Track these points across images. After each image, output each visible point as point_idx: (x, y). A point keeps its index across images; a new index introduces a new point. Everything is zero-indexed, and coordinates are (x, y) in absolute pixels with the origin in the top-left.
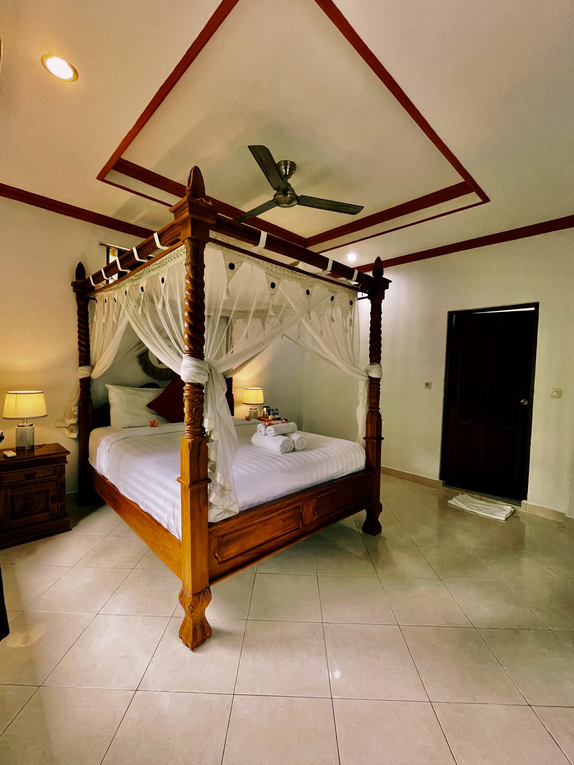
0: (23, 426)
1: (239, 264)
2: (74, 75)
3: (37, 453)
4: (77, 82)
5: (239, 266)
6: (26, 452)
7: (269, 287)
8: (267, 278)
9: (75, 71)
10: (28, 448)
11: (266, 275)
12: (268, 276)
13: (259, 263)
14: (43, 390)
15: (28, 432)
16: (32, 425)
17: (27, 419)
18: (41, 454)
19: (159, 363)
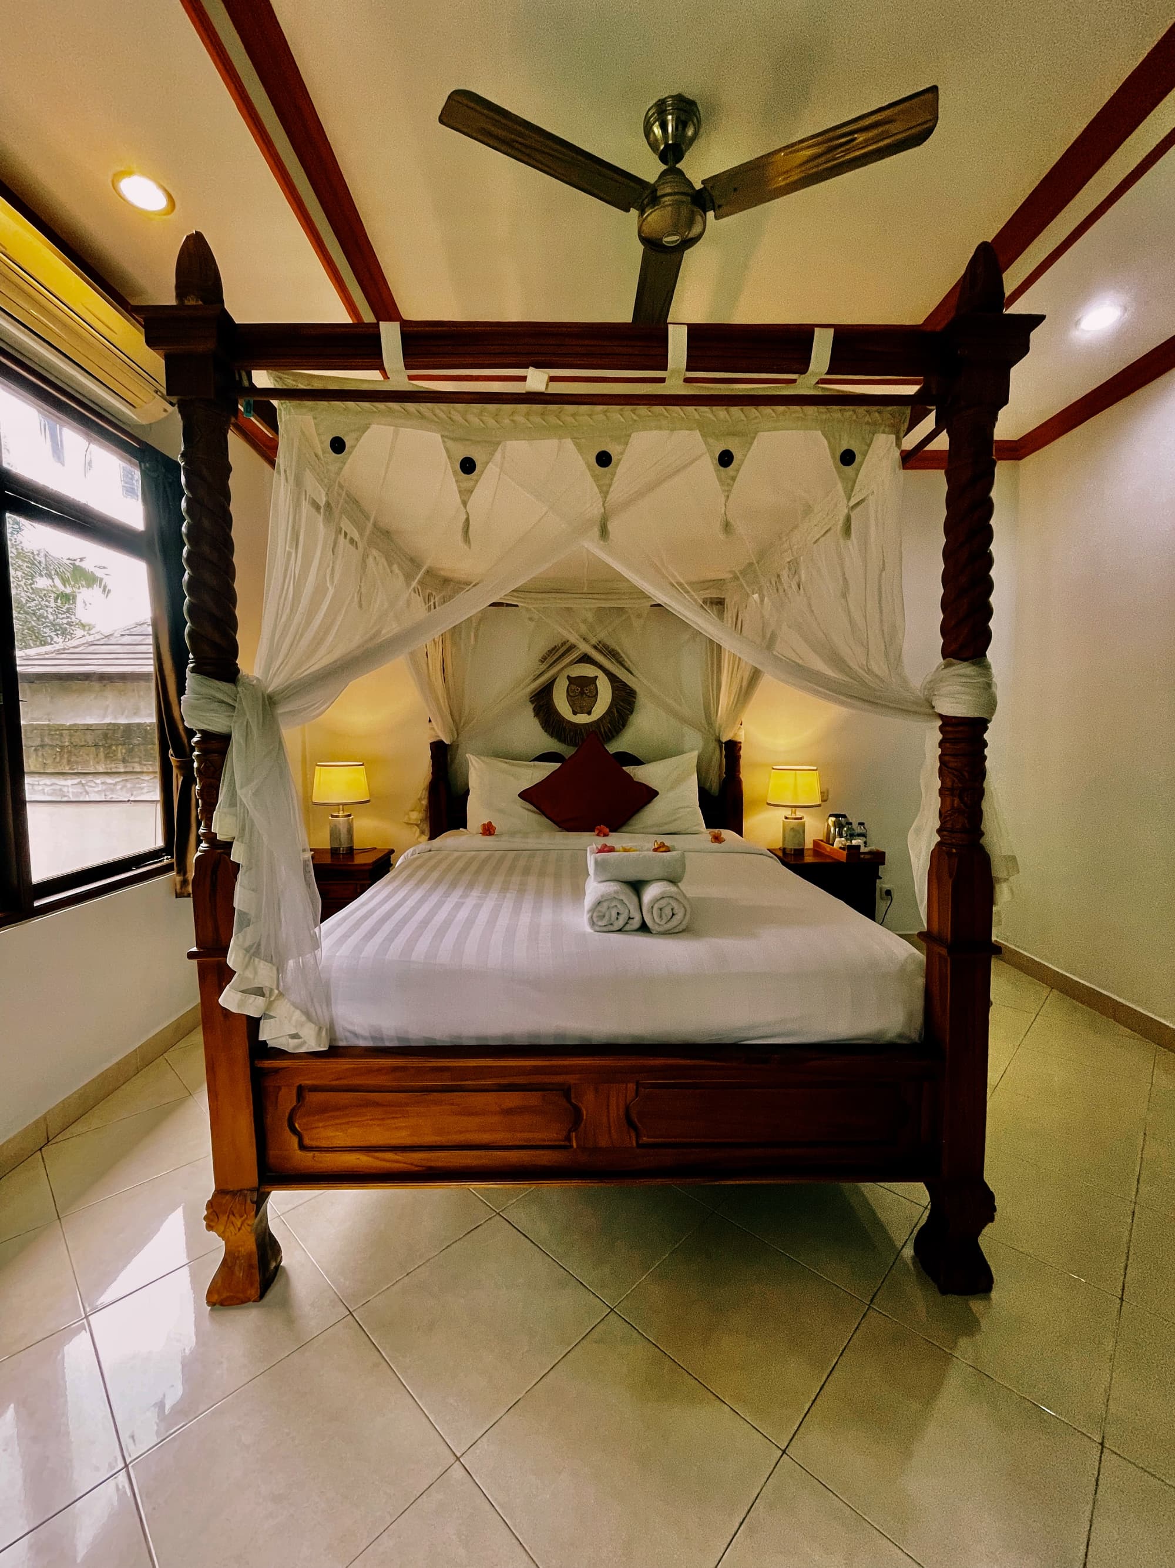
0: (337, 817)
1: (354, 435)
2: (168, 205)
3: (359, 860)
4: (172, 216)
5: (357, 440)
6: (341, 856)
7: (454, 472)
8: (447, 450)
9: (170, 197)
10: (343, 851)
11: (444, 442)
12: (450, 443)
13: (422, 416)
14: (367, 762)
15: (341, 827)
16: (349, 816)
17: (344, 804)
18: (363, 862)
19: (575, 713)
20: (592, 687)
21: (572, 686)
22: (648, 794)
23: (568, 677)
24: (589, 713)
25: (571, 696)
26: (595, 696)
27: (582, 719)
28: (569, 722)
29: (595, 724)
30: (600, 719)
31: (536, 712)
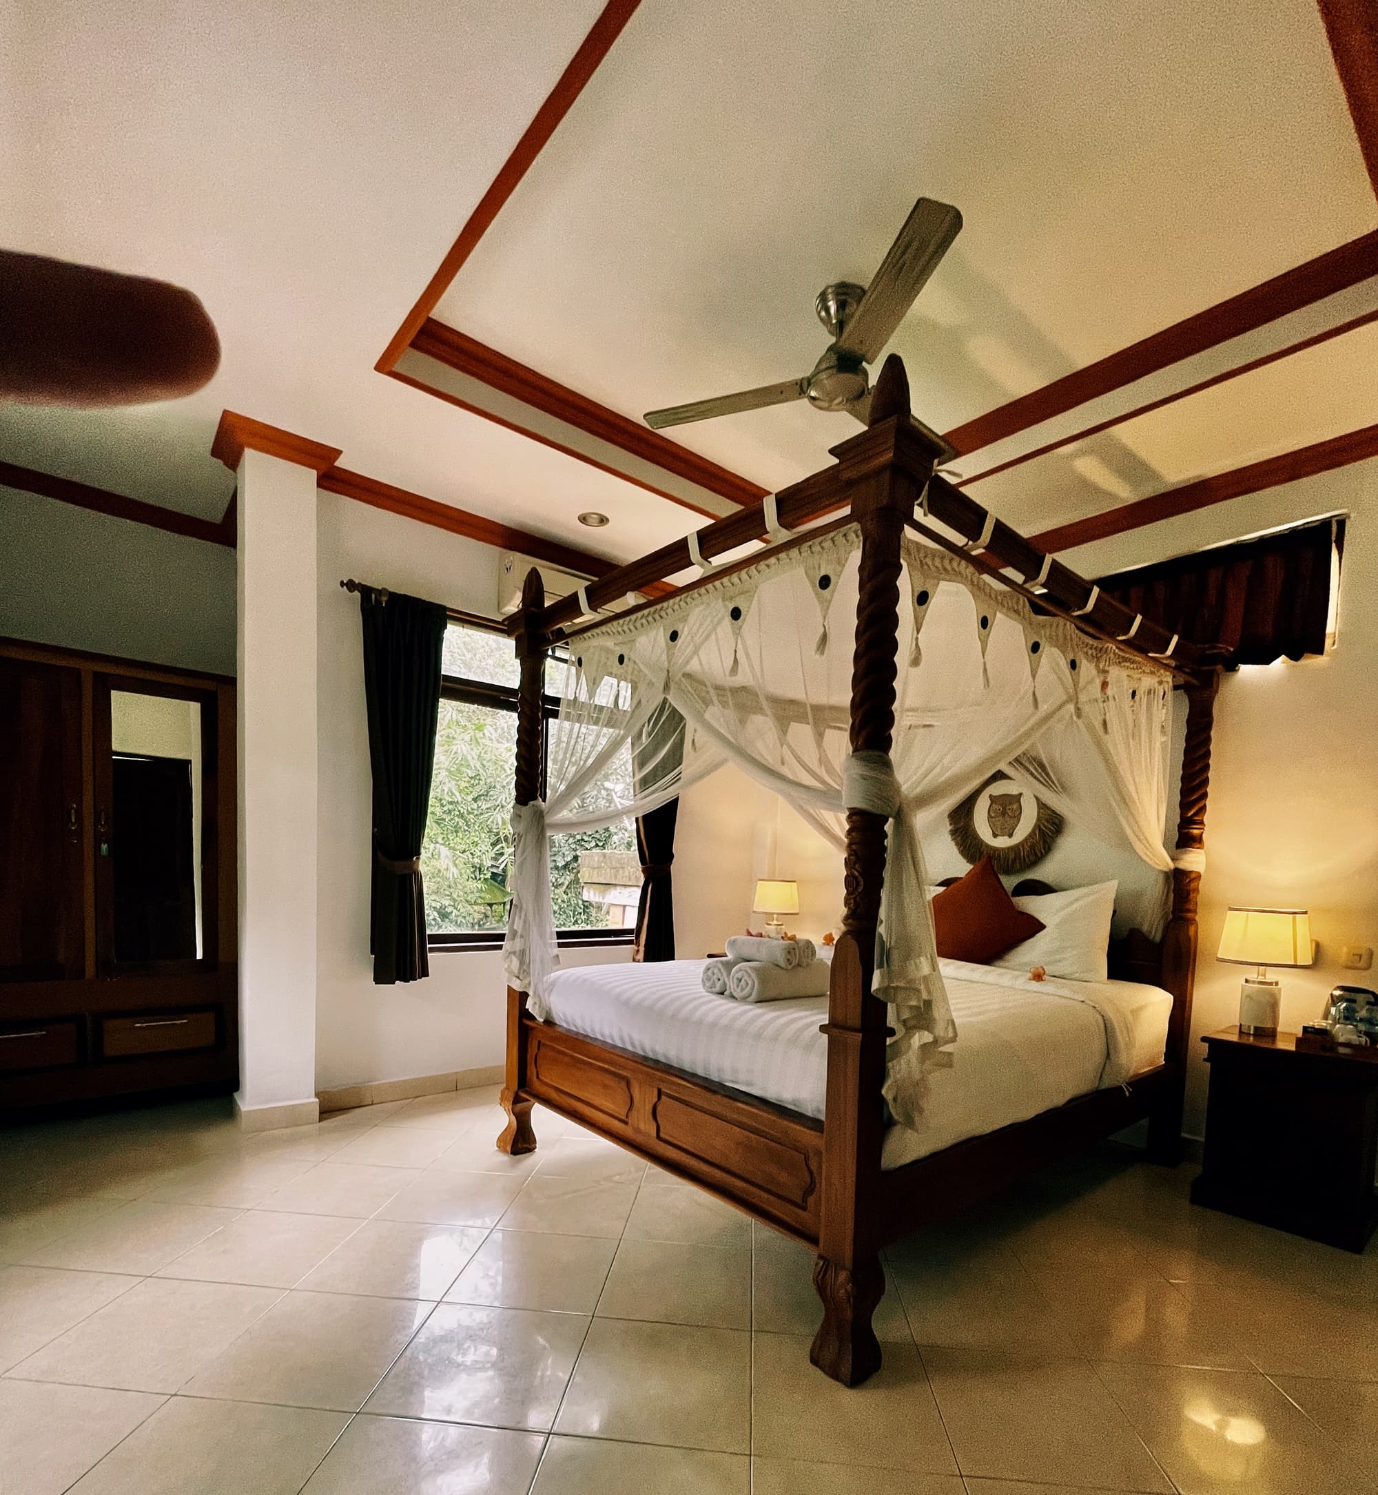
20: (1015, 806)
21: (994, 805)
22: (1034, 927)
23: (991, 796)
24: (1010, 836)
25: (992, 817)
27: (1002, 842)
28: (987, 846)
29: (1015, 849)
30: (1022, 843)
31: (952, 835)
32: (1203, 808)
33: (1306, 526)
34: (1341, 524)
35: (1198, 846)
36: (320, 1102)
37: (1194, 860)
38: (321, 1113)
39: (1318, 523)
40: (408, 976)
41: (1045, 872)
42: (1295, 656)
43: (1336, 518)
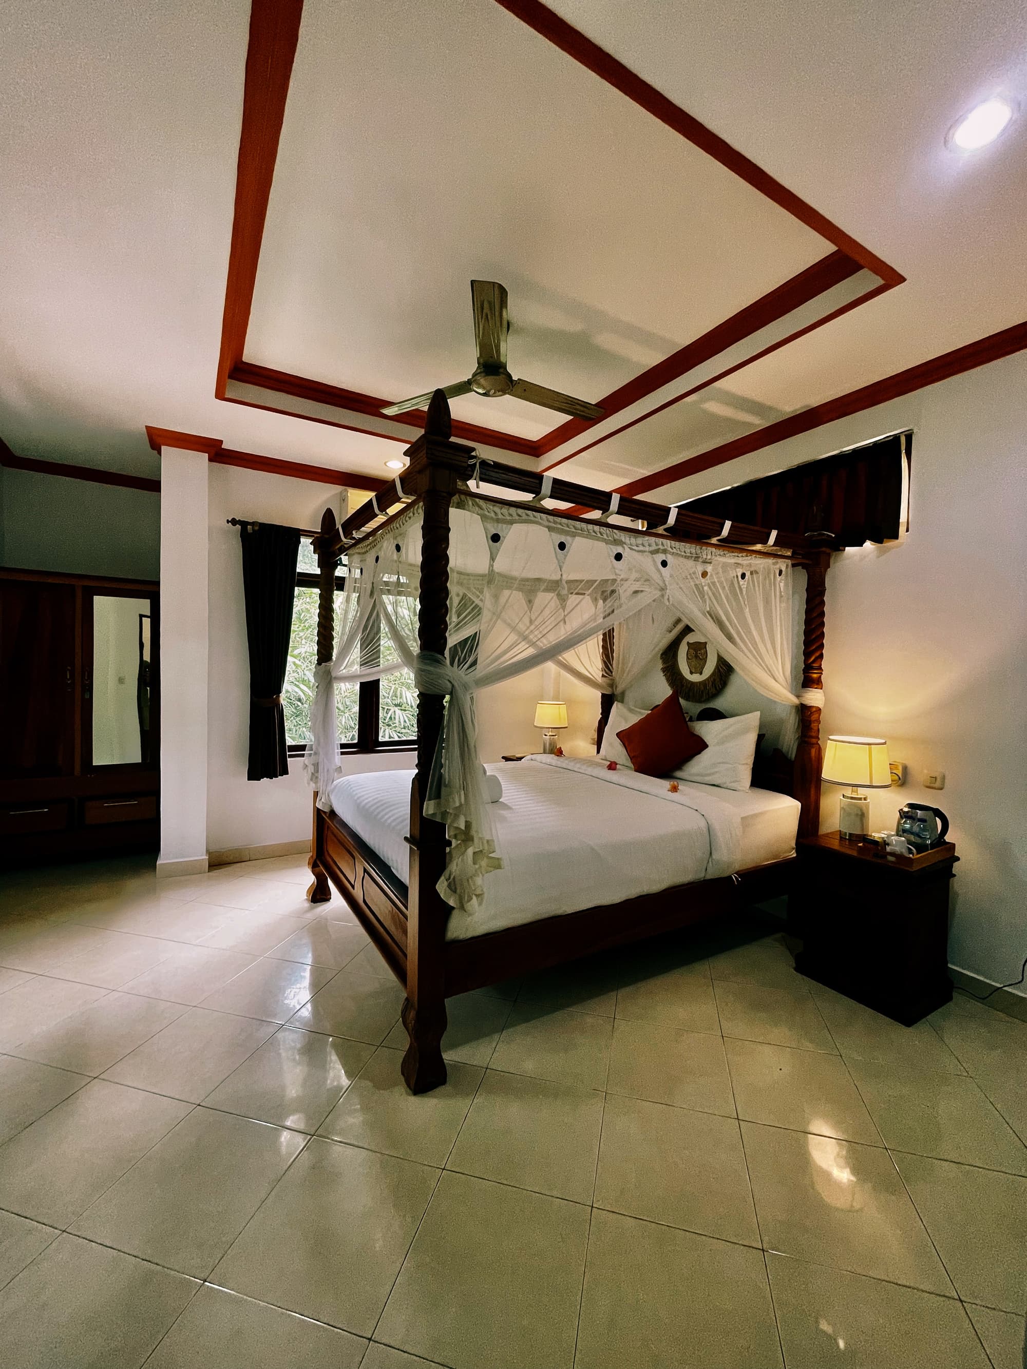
0: (547, 735)
16: (554, 735)
17: (552, 728)
19: (691, 673)
20: (703, 651)
21: (690, 649)
22: (701, 746)
23: (687, 643)
24: (701, 674)
25: (689, 659)
26: (705, 660)
27: (695, 678)
28: (687, 680)
29: (704, 683)
30: (708, 679)
31: (664, 672)
32: (821, 656)
33: (886, 439)
34: (909, 437)
35: (816, 687)
36: (209, 859)
37: (814, 697)
38: (209, 866)
39: (891, 438)
40: (272, 775)
41: (719, 704)
42: (878, 540)
43: (904, 434)
